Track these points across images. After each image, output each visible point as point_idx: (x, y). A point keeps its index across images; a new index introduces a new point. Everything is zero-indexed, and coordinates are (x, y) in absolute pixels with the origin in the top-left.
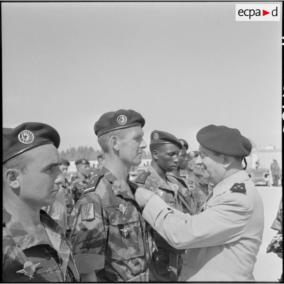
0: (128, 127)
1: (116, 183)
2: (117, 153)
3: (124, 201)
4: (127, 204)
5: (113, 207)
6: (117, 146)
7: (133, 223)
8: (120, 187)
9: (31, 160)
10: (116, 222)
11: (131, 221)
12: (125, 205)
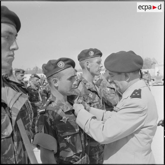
0: (94, 57)
1: (87, 84)
2: (89, 69)
3: (91, 92)
4: (93, 93)
5: (87, 95)
6: (88, 66)
7: (96, 102)
8: (89, 86)
9: (63, 75)
10: (88, 101)
11: (94, 101)
12: (92, 94)
